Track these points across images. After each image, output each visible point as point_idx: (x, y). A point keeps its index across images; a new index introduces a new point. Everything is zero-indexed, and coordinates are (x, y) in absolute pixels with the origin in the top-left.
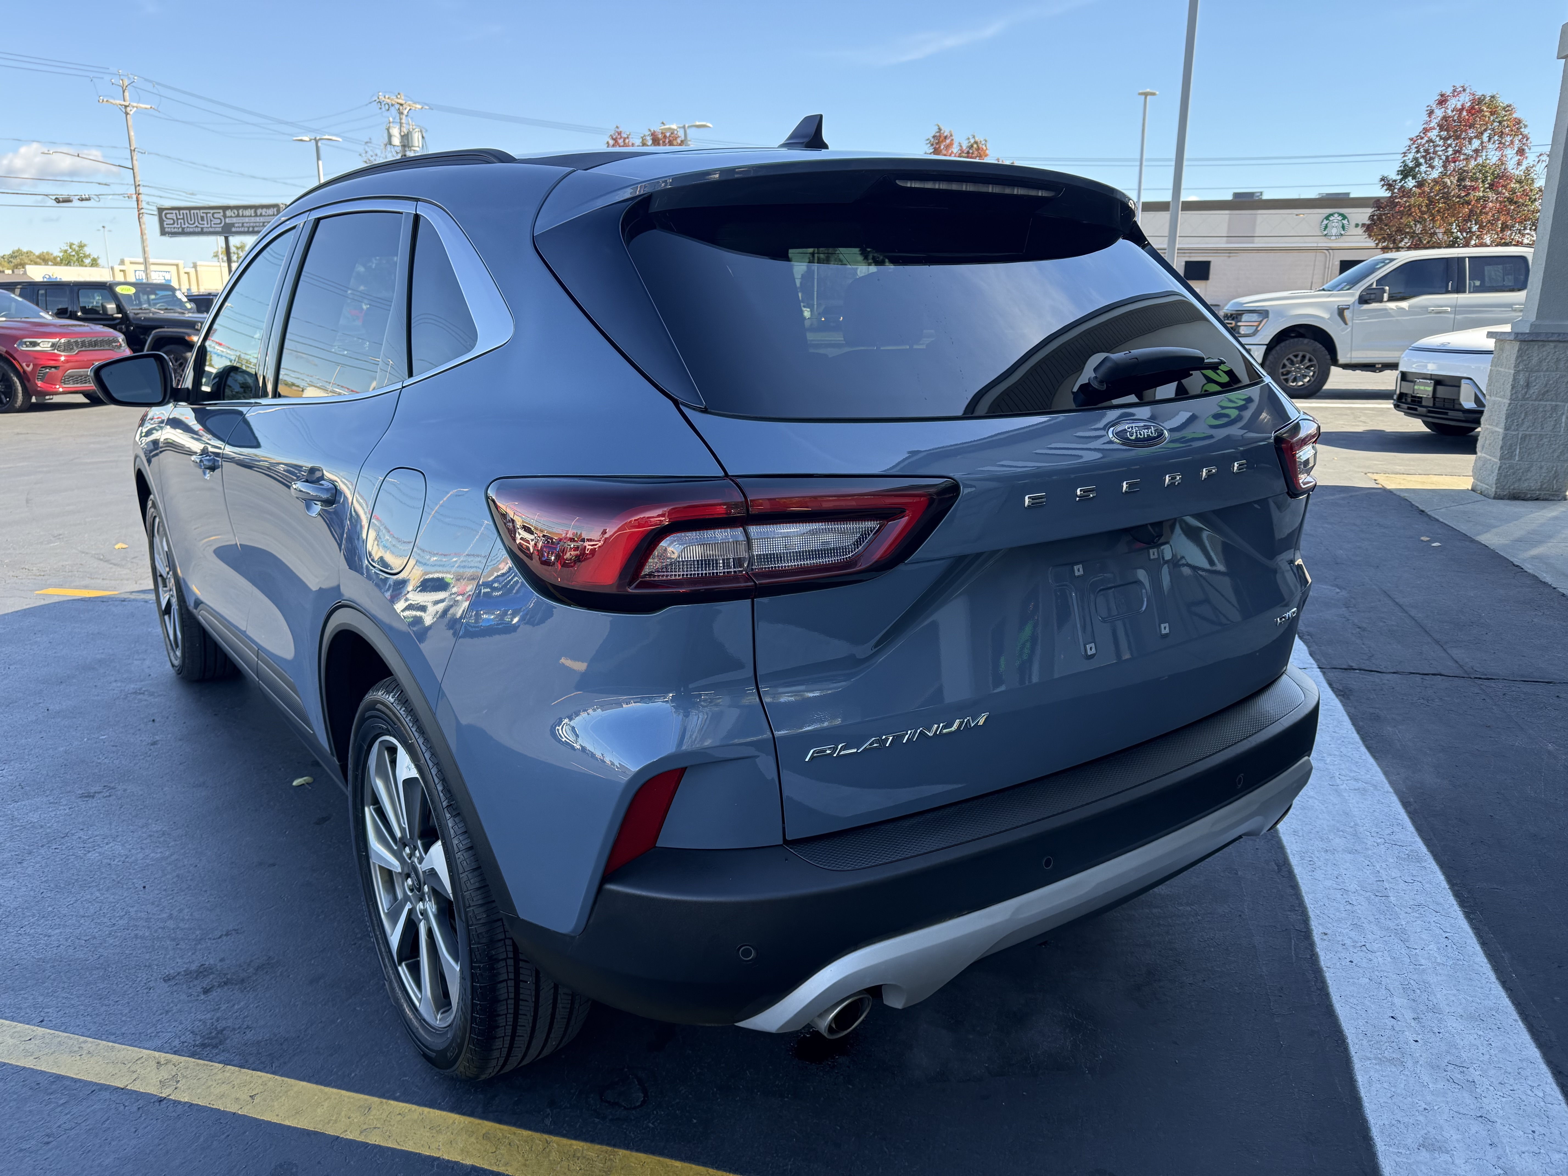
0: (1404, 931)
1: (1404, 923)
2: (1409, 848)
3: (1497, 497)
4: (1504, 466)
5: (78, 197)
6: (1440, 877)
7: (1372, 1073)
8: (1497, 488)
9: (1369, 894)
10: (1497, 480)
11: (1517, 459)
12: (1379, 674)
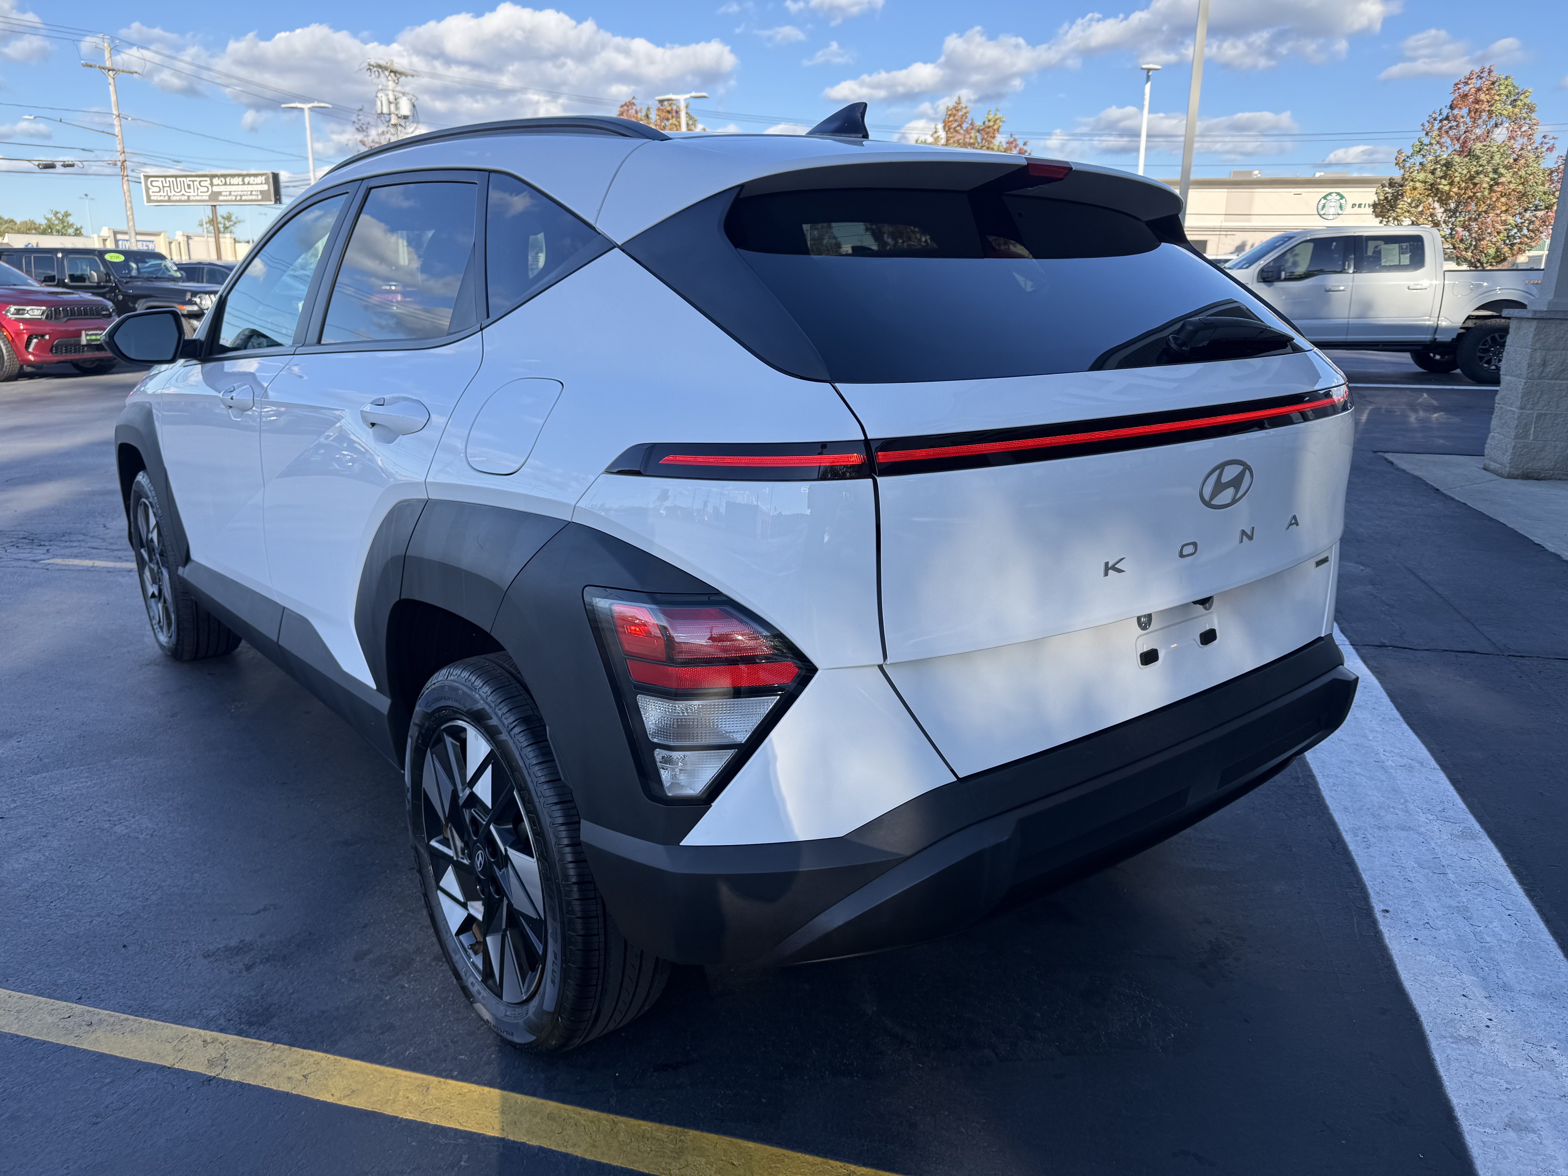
0: (1466, 909)
1: (1465, 900)
2: (1463, 825)
3: (1511, 476)
4: (1519, 445)
5: (62, 163)
6: (1497, 855)
7: (1449, 1051)
8: (1511, 467)
9: (1426, 871)
10: (1511, 459)
11: (1531, 437)
12: (1413, 651)
